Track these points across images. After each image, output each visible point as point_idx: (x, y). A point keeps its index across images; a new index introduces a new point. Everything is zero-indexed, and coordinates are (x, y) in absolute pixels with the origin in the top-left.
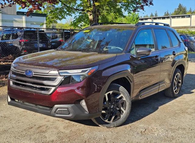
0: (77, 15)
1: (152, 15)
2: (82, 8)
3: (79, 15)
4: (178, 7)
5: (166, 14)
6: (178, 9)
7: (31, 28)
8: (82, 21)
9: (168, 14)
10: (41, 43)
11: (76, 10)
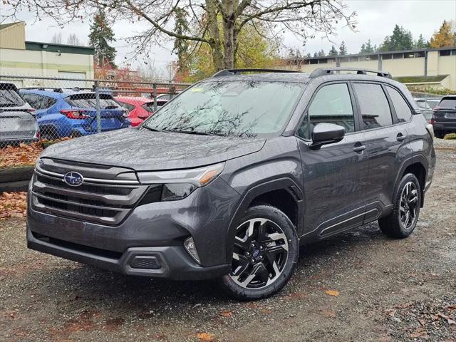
1: (333, 51)
4: (393, 34)
5: (365, 48)
6: (392, 38)
9: (369, 49)
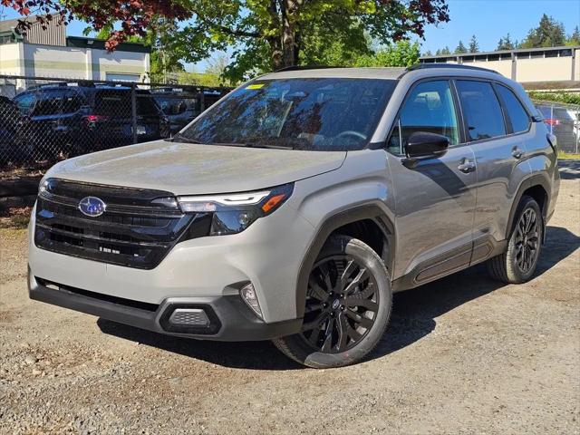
0: (238, 48)
1: (461, 49)
2: (253, 29)
3: (247, 48)
4: (539, 26)
5: (503, 45)
6: (539, 30)
7: (114, 84)
8: (254, 64)
9: (508, 45)
10: (141, 123)
11: (239, 33)
